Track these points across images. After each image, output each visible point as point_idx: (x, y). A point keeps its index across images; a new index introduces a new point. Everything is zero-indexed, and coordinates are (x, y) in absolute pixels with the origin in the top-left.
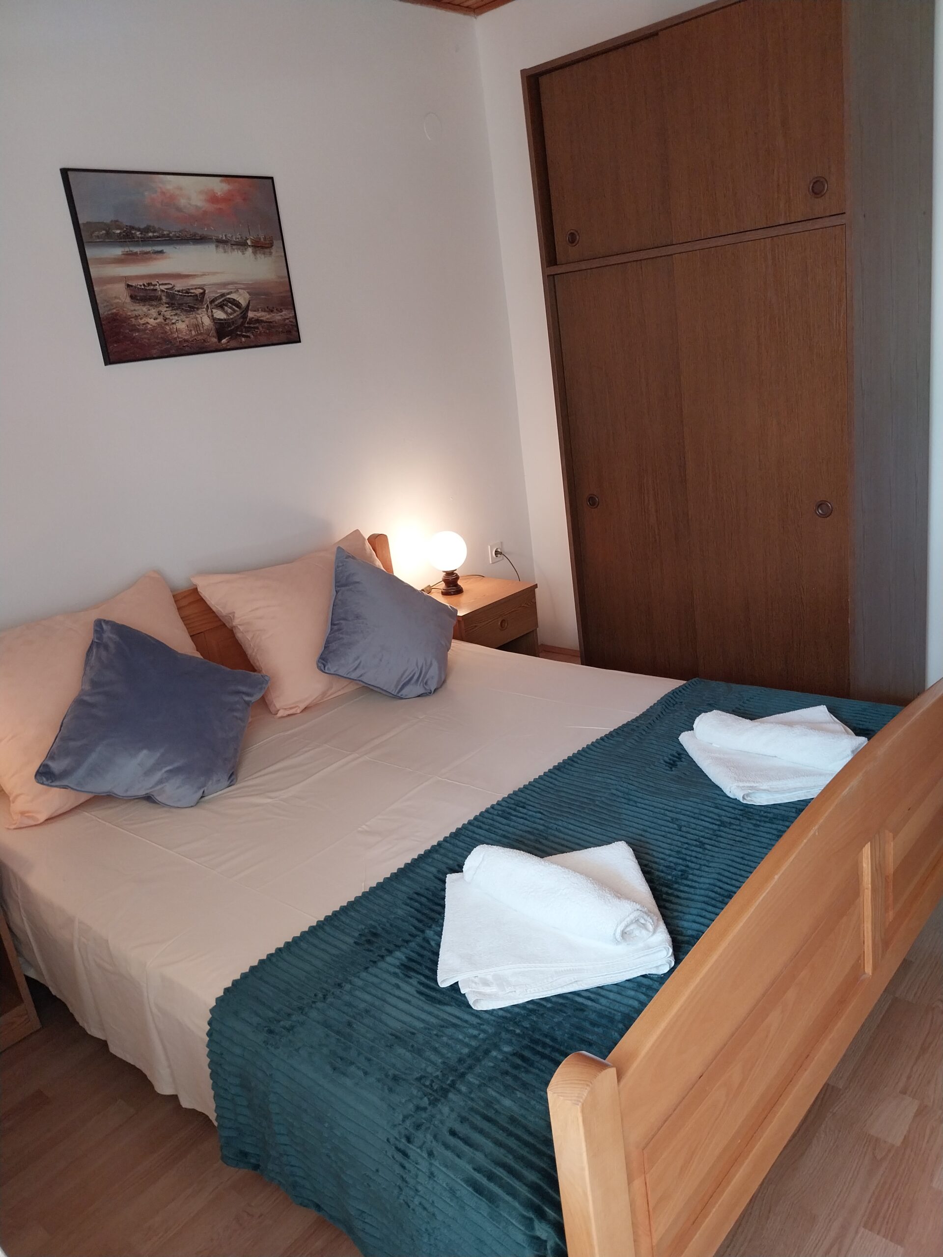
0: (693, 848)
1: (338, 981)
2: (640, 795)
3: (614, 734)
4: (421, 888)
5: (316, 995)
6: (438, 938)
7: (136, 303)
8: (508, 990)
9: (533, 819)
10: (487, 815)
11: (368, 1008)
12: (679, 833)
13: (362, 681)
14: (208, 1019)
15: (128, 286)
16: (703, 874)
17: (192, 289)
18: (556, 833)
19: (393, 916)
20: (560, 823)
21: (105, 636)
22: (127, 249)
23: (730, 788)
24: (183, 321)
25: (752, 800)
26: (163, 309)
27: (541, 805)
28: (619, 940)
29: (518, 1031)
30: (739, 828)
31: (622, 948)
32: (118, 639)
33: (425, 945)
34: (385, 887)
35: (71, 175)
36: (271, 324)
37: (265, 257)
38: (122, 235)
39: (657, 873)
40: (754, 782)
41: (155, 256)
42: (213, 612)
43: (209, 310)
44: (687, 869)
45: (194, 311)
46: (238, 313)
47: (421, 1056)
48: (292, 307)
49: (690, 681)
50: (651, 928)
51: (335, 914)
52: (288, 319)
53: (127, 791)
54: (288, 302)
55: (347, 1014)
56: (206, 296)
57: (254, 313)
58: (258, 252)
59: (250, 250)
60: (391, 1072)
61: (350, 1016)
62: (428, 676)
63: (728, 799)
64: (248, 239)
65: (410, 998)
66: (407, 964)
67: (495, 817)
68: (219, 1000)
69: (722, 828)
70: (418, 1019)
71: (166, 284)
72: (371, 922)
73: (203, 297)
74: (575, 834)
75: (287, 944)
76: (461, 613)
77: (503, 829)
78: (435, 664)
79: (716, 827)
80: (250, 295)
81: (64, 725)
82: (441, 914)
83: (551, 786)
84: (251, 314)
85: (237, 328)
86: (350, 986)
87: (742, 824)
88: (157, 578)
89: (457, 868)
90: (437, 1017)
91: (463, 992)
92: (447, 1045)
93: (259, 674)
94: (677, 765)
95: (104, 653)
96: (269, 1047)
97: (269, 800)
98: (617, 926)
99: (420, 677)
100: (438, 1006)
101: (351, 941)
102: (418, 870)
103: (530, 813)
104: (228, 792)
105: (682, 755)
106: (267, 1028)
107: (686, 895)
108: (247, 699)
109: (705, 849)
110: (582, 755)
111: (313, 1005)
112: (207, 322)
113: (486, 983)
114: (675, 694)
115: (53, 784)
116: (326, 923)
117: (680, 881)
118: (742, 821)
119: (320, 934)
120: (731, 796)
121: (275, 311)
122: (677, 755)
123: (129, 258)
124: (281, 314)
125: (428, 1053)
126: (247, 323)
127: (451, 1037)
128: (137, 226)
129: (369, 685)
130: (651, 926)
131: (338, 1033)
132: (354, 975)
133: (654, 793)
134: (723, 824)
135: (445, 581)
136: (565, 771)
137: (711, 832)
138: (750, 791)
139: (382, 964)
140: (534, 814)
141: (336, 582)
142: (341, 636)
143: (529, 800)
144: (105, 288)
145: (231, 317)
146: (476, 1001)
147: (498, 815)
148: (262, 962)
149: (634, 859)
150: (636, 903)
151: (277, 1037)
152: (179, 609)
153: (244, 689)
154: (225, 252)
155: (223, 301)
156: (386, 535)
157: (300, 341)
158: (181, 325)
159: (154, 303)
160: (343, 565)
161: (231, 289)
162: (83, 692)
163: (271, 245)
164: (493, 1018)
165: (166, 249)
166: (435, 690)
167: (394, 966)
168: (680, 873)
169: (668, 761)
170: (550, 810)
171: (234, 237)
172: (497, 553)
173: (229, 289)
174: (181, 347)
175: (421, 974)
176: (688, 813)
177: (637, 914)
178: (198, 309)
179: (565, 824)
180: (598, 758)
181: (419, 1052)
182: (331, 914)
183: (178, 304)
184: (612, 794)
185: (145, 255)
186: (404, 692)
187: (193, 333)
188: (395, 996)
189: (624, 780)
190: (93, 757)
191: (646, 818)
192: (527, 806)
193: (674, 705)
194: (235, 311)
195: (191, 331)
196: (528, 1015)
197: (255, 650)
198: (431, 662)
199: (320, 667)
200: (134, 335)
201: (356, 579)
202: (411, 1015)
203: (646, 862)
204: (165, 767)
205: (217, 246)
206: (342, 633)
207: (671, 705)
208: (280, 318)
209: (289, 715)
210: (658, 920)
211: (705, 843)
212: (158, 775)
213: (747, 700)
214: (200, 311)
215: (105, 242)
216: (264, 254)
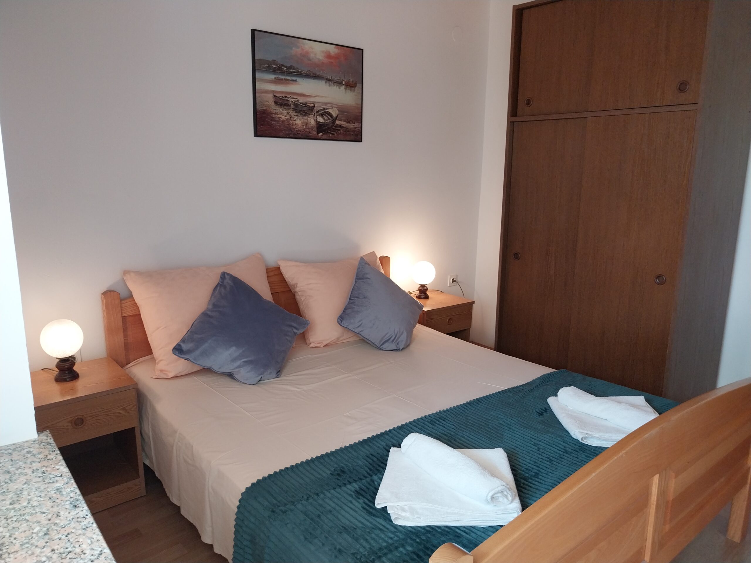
0: (545, 462)
1: (317, 492)
2: (517, 427)
3: (507, 391)
4: (374, 452)
5: (303, 497)
6: (380, 481)
7: (277, 106)
8: (416, 516)
9: (449, 428)
10: (421, 420)
11: (331, 510)
12: (538, 452)
13: (361, 335)
14: (239, 499)
15: (275, 96)
16: (549, 477)
17: (308, 103)
18: (461, 438)
19: (355, 464)
20: (464, 433)
21: (226, 281)
22: (277, 76)
23: (575, 432)
24: (300, 120)
25: (587, 442)
26: (291, 111)
27: (455, 421)
28: (489, 501)
29: (418, 540)
30: (576, 456)
31: (489, 508)
32: (232, 284)
33: (372, 483)
34: (353, 447)
35: (256, 32)
36: (347, 129)
37: (351, 92)
38: (276, 68)
39: (520, 471)
40: (590, 431)
41: (292, 82)
42: (286, 282)
43: (315, 116)
44: (539, 473)
45: (307, 115)
46: (331, 120)
47: (357, 542)
48: (360, 121)
49: (561, 370)
50: (510, 498)
51: (322, 456)
52: (357, 128)
53: (220, 368)
54: (359, 118)
55: (319, 510)
56: (315, 108)
57: (340, 121)
58: (348, 89)
59: (343, 87)
60: (338, 547)
61: (320, 512)
62: (399, 340)
63: (572, 439)
64: (343, 81)
65: (357, 509)
66: (358, 491)
67: (426, 423)
68: (247, 489)
69: (565, 454)
70: (360, 522)
71: (294, 98)
72: (342, 464)
73: (313, 109)
74: (473, 441)
75: (292, 466)
76: (425, 309)
77: (429, 430)
78: (405, 334)
79: (561, 453)
80: (339, 111)
81: (194, 325)
82: (384, 469)
83: (463, 412)
84: (337, 122)
85: (328, 129)
86: (323, 496)
87: (579, 454)
88: (259, 257)
89: (398, 446)
90: (371, 523)
91: (389, 512)
92: (374, 539)
93: (305, 319)
94: (543, 415)
95: (223, 290)
96: (271, 519)
97: (297, 389)
98: (489, 492)
99: (395, 339)
100: (373, 517)
101: (329, 472)
102: (375, 442)
103: (448, 424)
104: (275, 381)
105: (548, 409)
106: (271, 509)
107: (536, 487)
108: (295, 331)
109: (553, 464)
110: (485, 399)
111: (300, 502)
112: (313, 122)
113: (403, 510)
114: (550, 376)
115: (182, 356)
116: (316, 459)
117: (533, 478)
118: (579, 452)
119: (312, 465)
120: (575, 437)
121: (351, 122)
122: (544, 409)
123: (277, 81)
124: (354, 124)
125: (362, 541)
126: (335, 127)
127: (377, 535)
128: (285, 65)
129: (365, 338)
130: (510, 497)
131: (312, 519)
132: (327, 490)
133: (526, 427)
134: (566, 452)
135: (419, 290)
136: (473, 405)
137: (558, 455)
138: (587, 436)
139: (344, 488)
140: (450, 425)
141: (357, 276)
142: (354, 306)
143: (448, 417)
144: (262, 95)
145: (327, 122)
146: (396, 518)
147: (428, 422)
148: (275, 473)
149: (507, 460)
150: (503, 481)
151: (276, 515)
152: (268, 277)
153: (295, 325)
154: (330, 86)
155: (324, 112)
156: (389, 258)
157: (361, 141)
158: (299, 122)
159: (286, 107)
160: (362, 267)
161: (329, 106)
162: (208, 309)
163: (355, 86)
164: (404, 530)
165: (298, 79)
166: (403, 349)
167: (351, 490)
168: (534, 474)
169: (539, 412)
170: (460, 425)
171: (336, 79)
172: (453, 281)
173: (328, 106)
174: (296, 134)
175: (366, 498)
176: (546, 442)
177: (502, 487)
178: (309, 114)
179: (468, 434)
180: (495, 402)
181: (357, 540)
182: (320, 456)
183: (299, 110)
184: (500, 423)
185: (286, 81)
186: (384, 346)
187: (304, 127)
188: (348, 506)
189: (509, 417)
190: (206, 345)
191: (519, 440)
192: (446, 420)
193: (548, 381)
194: (329, 119)
195: (303, 126)
196: (426, 533)
197: (305, 307)
198: (403, 331)
199: (339, 321)
200: (273, 123)
201: (368, 276)
202: (356, 519)
203: (514, 464)
204: (244, 359)
205: (326, 82)
206: (355, 305)
207: (546, 381)
208: (352, 126)
209: (317, 347)
210: (515, 495)
211: (553, 461)
212: (238, 363)
213: (594, 386)
214: (310, 116)
215: (266, 71)
216: (351, 90)
